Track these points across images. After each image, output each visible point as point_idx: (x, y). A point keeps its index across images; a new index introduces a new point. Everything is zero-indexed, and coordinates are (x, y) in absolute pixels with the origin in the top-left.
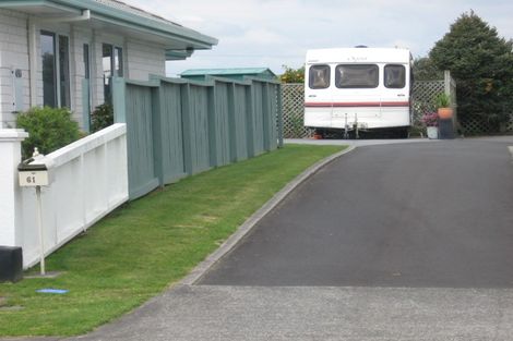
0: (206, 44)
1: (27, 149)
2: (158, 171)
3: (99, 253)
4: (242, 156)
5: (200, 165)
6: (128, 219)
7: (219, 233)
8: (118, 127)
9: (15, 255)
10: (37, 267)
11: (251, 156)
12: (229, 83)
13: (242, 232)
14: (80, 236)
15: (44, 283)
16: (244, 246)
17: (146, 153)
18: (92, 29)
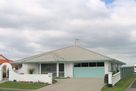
0: (125, 64)
1: (113, 74)
2: (123, 77)
3: (119, 85)
4: (128, 76)
5: (126, 76)
6: (121, 81)
7: (130, 83)
8: (119, 72)
9: (112, 85)
10: (114, 86)
11: (129, 75)
12: (128, 68)
13: (133, 83)
14: (117, 83)
15: (115, 88)
16: (133, 84)
17: (122, 75)
18: (115, 63)
